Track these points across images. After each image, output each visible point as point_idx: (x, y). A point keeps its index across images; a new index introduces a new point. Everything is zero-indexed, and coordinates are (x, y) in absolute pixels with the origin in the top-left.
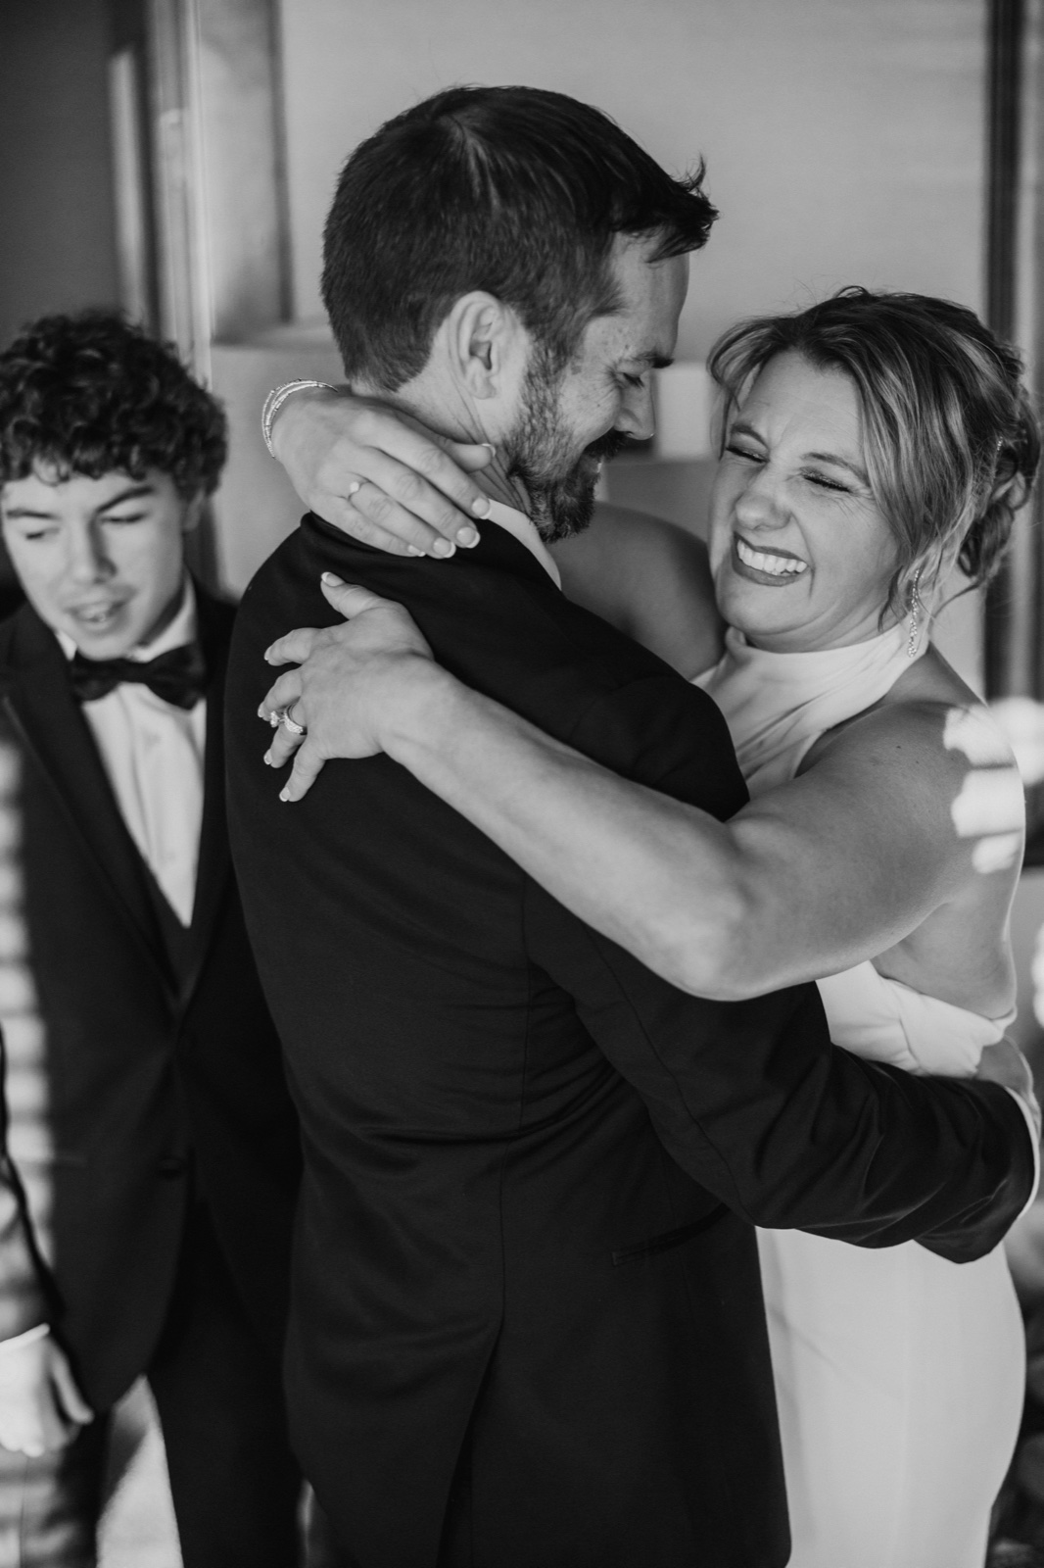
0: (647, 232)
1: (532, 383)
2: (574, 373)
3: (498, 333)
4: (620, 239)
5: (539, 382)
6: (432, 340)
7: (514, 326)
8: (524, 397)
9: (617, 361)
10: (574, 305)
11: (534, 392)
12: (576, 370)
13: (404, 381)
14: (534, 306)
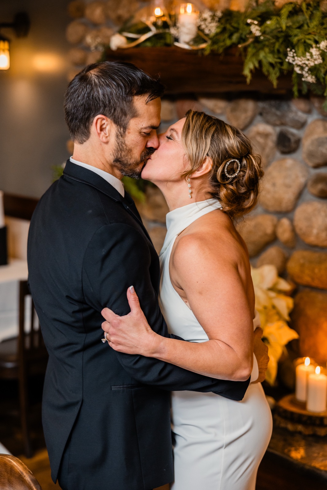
0: (143, 95)
1: (118, 138)
2: (129, 134)
3: (107, 125)
4: (136, 98)
5: (120, 137)
6: (90, 129)
7: (111, 123)
8: (116, 141)
9: (140, 129)
10: (125, 116)
11: (119, 140)
12: (129, 133)
13: (85, 141)
14: (115, 117)
